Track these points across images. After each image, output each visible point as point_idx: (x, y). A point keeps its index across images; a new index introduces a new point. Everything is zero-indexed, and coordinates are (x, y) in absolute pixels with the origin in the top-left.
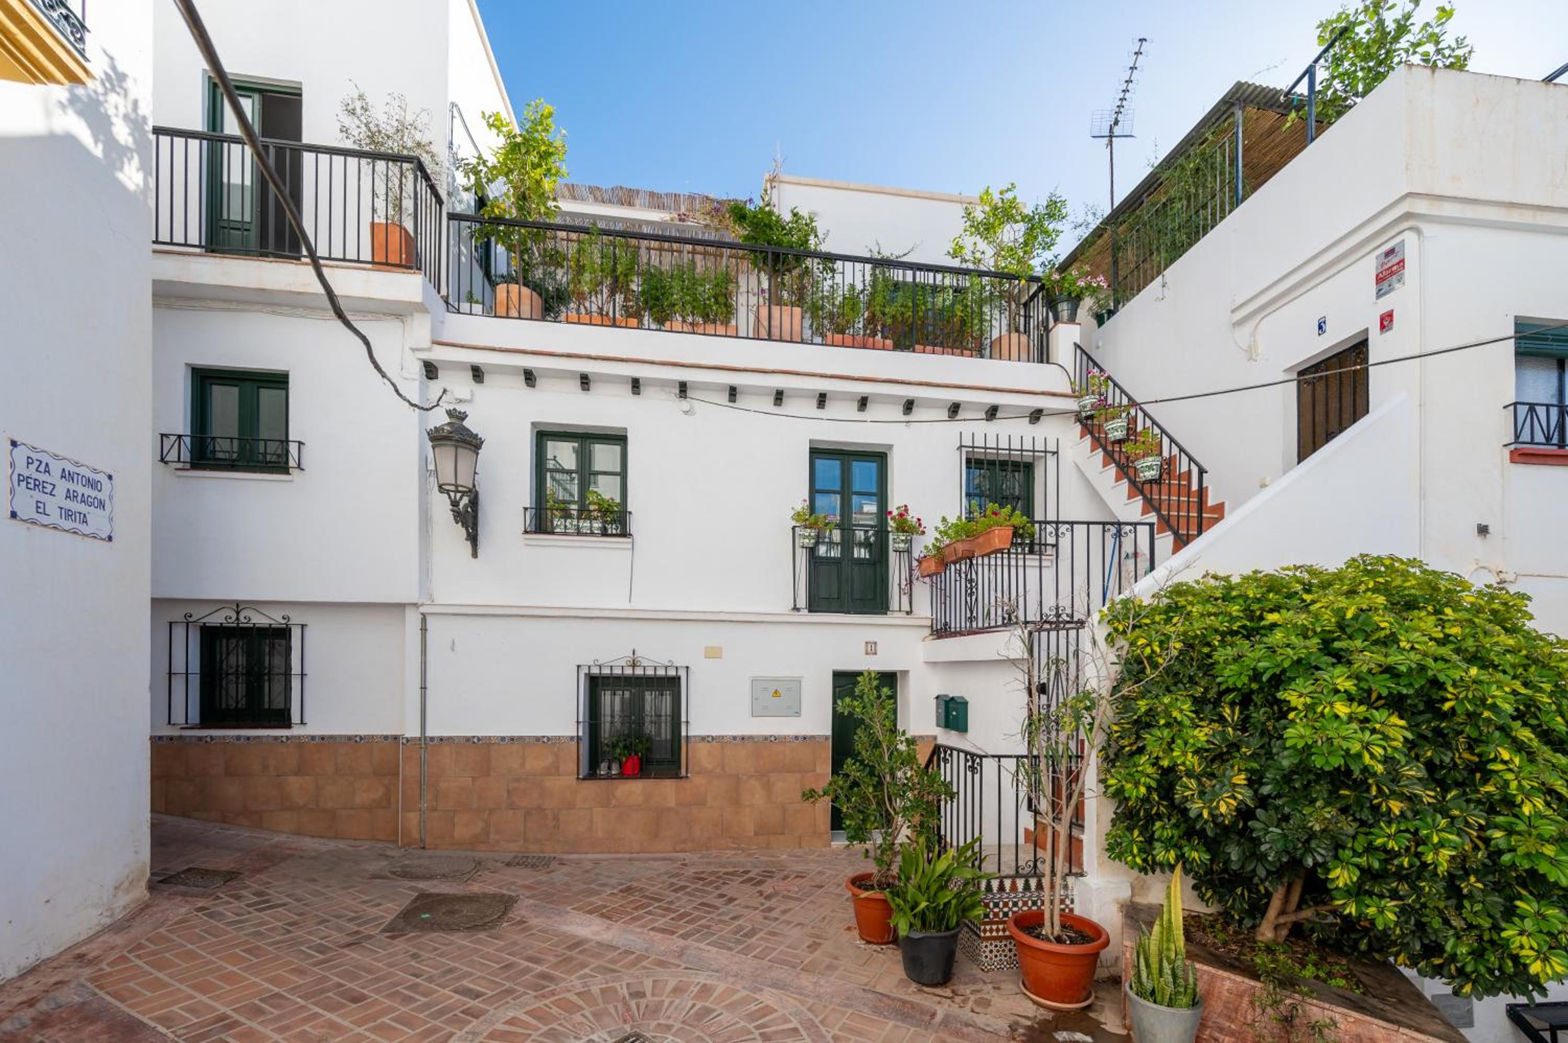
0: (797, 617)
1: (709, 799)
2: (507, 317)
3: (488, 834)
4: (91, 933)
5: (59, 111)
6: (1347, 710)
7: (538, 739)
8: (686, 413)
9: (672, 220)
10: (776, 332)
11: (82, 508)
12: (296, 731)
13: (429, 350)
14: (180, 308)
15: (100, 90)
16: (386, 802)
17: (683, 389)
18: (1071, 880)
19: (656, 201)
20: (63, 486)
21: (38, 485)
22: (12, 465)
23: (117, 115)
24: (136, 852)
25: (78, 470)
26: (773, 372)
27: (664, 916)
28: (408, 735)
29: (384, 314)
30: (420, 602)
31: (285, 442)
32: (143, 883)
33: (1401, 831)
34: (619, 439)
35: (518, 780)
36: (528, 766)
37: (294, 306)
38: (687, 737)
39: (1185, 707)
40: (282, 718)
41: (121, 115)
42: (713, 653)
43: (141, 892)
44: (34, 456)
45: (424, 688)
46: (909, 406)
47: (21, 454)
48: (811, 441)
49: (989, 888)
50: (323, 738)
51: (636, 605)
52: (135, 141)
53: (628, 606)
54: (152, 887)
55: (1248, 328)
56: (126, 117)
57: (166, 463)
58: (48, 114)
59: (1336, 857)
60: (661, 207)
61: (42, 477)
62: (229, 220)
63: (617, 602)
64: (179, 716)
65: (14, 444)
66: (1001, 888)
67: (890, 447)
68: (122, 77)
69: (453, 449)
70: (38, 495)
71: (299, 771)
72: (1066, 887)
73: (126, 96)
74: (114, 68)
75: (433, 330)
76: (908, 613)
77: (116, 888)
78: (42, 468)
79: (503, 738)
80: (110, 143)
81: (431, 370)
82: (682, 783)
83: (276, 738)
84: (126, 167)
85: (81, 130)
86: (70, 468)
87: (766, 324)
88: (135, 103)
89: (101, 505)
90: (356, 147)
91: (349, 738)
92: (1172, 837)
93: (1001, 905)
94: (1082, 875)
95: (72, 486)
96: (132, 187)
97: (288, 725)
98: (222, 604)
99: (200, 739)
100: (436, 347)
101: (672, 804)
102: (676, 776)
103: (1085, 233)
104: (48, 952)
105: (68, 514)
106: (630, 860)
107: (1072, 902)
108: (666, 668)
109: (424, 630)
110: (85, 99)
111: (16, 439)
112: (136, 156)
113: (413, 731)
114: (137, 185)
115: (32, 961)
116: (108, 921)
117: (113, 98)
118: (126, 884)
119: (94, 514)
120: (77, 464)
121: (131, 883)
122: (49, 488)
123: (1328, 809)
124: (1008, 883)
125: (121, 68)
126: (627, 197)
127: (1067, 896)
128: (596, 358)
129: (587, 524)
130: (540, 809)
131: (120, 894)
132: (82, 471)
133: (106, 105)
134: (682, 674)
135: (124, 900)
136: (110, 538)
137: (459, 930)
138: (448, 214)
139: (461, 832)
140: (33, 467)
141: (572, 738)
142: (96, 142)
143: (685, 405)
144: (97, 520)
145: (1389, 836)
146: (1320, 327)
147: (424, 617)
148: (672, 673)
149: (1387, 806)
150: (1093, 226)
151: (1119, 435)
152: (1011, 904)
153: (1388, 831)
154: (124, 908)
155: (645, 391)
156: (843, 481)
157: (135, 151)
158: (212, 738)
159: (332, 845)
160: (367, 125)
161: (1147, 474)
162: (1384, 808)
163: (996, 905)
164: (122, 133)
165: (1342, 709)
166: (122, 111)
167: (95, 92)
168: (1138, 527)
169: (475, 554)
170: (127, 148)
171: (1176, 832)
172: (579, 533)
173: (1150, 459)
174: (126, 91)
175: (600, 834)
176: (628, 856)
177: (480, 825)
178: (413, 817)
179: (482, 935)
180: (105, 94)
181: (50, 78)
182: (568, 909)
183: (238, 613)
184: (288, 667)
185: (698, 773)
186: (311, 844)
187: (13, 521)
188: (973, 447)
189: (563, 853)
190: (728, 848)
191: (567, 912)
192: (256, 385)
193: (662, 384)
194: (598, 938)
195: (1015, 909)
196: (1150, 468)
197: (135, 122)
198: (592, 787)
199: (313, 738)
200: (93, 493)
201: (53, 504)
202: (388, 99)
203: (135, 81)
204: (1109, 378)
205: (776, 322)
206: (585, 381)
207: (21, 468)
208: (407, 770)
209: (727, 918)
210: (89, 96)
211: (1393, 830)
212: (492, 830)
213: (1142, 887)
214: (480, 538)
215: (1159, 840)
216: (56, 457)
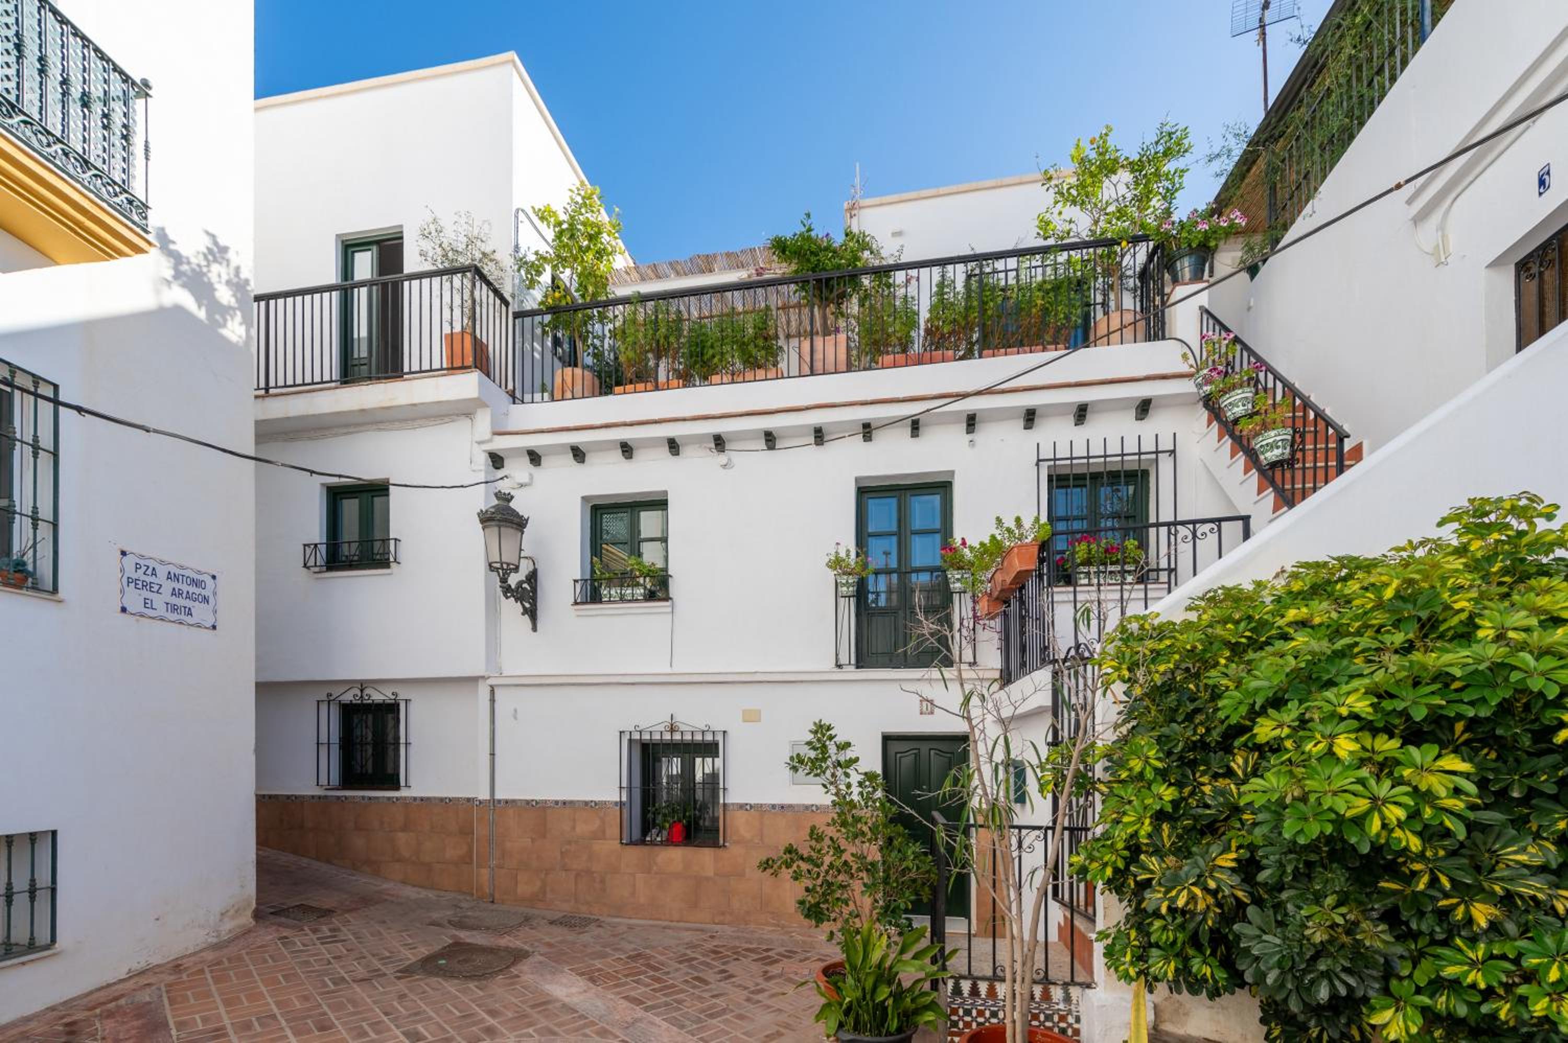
0: (839, 675)
1: (747, 870)
2: (563, 399)
3: (544, 893)
4: (198, 948)
5: (165, 288)
6: (1355, 747)
7: (586, 803)
8: (724, 466)
9: (749, 276)
10: (818, 366)
11: (188, 603)
12: (403, 793)
13: (490, 441)
14: (317, 438)
15: (204, 263)
16: (467, 859)
17: (719, 442)
18: (1075, 992)
19: (734, 260)
20: (168, 586)
21: (148, 586)
22: (122, 570)
23: (220, 282)
24: (242, 887)
25: (182, 572)
26: (808, 408)
27: (647, 985)
28: (481, 798)
29: (458, 415)
30: (486, 674)
31: (385, 541)
32: (249, 913)
33: (1492, 957)
34: (659, 503)
35: (569, 843)
36: (578, 830)
37: (392, 421)
38: (725, 805)
39: (1152, 753)
40: (393, 782)
41: (223, 281)
42: (751, 717)
43: (246, 919)
44: (142, 562)
45: (493, 754)
46: (971, 422)
47: (129, 562)
48: (857, 480)
49: (957, 991)
50: (422, 799)
51: (676, 670)
52: (237, 301)
53: (669, 671)
54: (258, 915)
55: (1435, 218)
56: (228, 283)
57: (308, 568)
58: (158, 292)
59: (1386, 991)
60: (741, 266)
61: (149, 579)
62: (359, 358)
63: (658, 666)
64: (323, 780)
65: (124, 553)
66: (975, 992)
67: (952, 473)
68: (224, 250)
69: (496, 529)
70: (146, 594)
71: (405, 828)
72: (1067, 999)
73: (228, 265)
74: (216, 243)
75: (493, 423)
76: (970, 664)
77: (222, 914)
78: (149, 572)
79: (557, 802)
80: (215, 307)
81: (497, 460)
82: (720, 852)
83: (389, 798)
84: (229, 323)
85: (185, 299)
86: (174, 570)
87: (808, 359)
88: (237, 269)
89: (206, 600)
90: (434, 268)
91: (442, 800)
92: (1174, 942)
93: (974, 1013)
94: (1089, 986)
95: (177, 586)
96: (234, 338)
97: (397, 787)
98: (349, 684)
99: (338, 798)
100: (497, 438)
101: (710, 873)
102: (715, 844)
103: (1229, 165)
104: (156, 960)
105: (174, 608)
106: (665, 928)
107: (1078, 1020)
108: (703, 732)
109: (493, 700)
110: (189, 273)
111: (125, 549)
112: (238, 313)
113: (484, 795)
114: (240, 337)
115: (143, 965)
116: (215, 940)
117: (215, 268)
118: (232, 912)
119: (197, 608)
120: (182, 567)
121: (236, 912)
122: (156, 588)
123: (1343, 910)
124: (983, 987)
125: (222, 242)
126: (706, 264)
127: (1070, 1012)
128: (631, 424)
129: (629, 591)
130: (589, 872)
131: (226, 919)
132: (187, 573)
133: (210, 275)
134: (719, 738)
135: (228, 925)
136: (214, 627)
137: (457, 978)
138: (514, 313)
139: (524, 889)
140: (141, 572)
141: (616, 803)
142: (199, 307)
143: (722, 458)
144: (201, 612)
145: (1473, 964)
146: (1542, 183)
147: (492, 692)
148: (709, 737)
149: (1467, 911)
150: (1237, 153)
151: (1239, 410)
152: (987, 1014)
153: (1472, 955)
154: (230, 931)
155: (685, 451)
156: (899, 521)
157: (239, 309)
158: (346, 798)
159: (424, 894)
160: (440, 245)
161: (1268, 455)
162: (1460, 913)
163: (968, 1012)
164: (225, 295)
165: (1345, 746)
166: (225, 277)
167: (199, 266)
168: (1223, 524)
169: (535, 629)
170: (230, 308)
171: (1181, 936)
172: (622, 599)
173: (1272, 433)
174: (228, 261)
175: (642, 900)
176: (666, 923)
177: (539, 883)
178: (485, 872)
179: (472, 985)
180: (208, 266)
181: (121, 254)
182: (566, 969)
183: (362, 691)
184: (397, 738)
185: (737, 842)
186: (410, 892)
187: (123, 615)
188: (1055, 459)
189: (609, 916)
190: (767, 924)
191: (562, 972)
192: (370, 495)
193: (698, 439)
194: (567, 1000)
195: (981, 1020)
196: (1272, 446)
197: (238, 286)
198: (635, 853)
199: (415, 799)
200: (197, 591)
201: (159, 601)
202: (456, 218)
203: (237, 253)
204: (1236, 340)
205: (819, 356)
206: (627, 449)
207: (130, 572)
208: (480, 830)
209: (706, 995)
210: (193, 270)
211: (1480, 954)
212: (548, 889)
213: (1176, 1011)
214: (539, 613)
215: (1157, 945)
216: (162, 562)
